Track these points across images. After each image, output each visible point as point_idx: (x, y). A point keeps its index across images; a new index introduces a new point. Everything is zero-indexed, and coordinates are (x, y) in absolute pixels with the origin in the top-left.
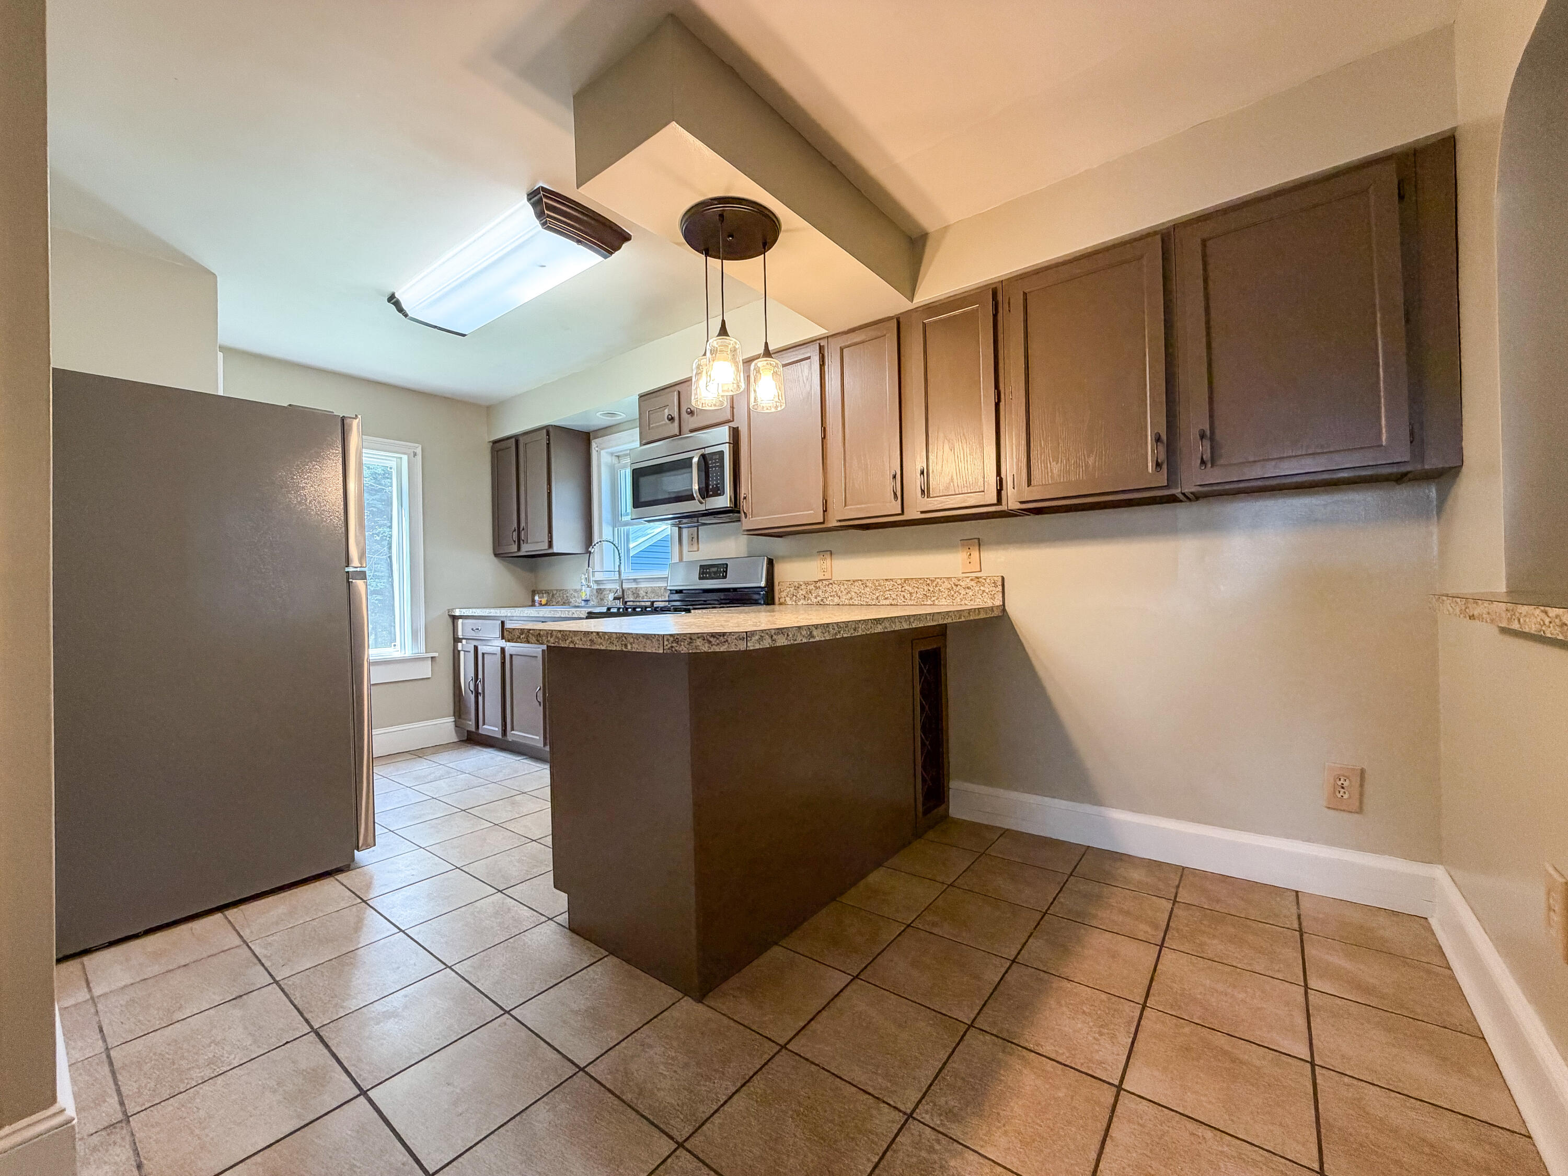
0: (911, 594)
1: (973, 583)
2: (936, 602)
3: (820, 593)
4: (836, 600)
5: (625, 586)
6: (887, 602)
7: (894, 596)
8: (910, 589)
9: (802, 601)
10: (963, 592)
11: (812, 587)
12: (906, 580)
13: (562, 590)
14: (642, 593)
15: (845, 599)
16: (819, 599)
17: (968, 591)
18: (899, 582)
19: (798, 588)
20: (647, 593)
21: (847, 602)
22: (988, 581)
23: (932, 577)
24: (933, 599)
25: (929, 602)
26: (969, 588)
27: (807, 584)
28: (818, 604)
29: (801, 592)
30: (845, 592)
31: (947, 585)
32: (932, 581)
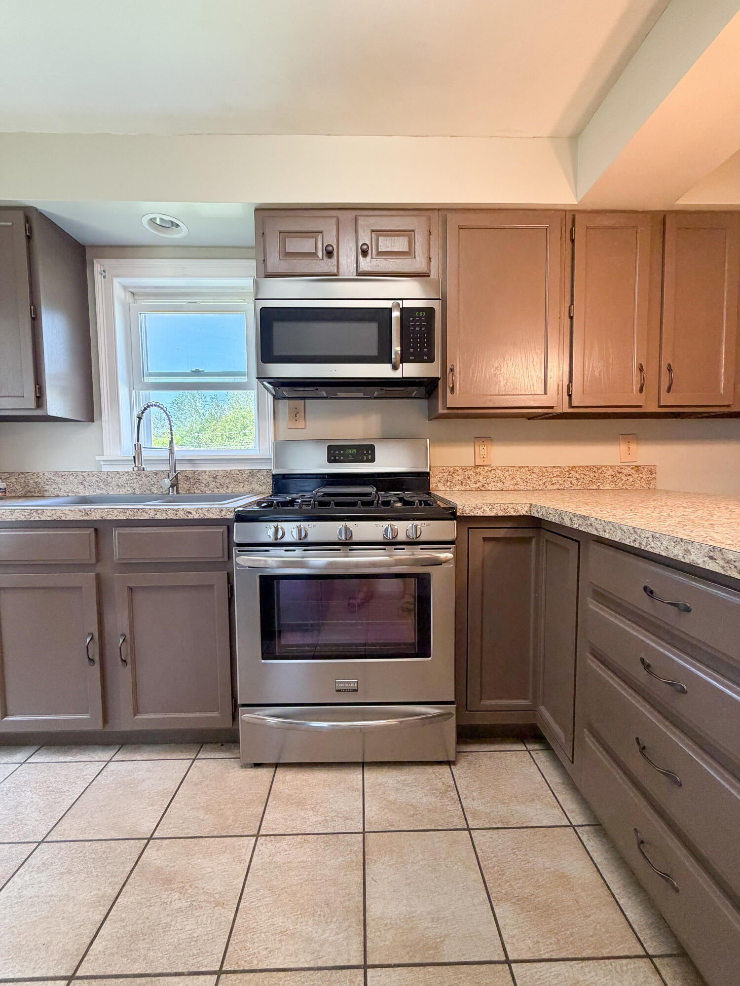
0: (577, 479)
1: (633, 471)
2: (601, 487)
3: (481, 479)
4: (500, 485)
5: (178, 469)
6: (555, 487)
7: (561, 482)
8: (577, 475)
9: (459, 487)
10: (624, 478)
11: (471, 473)
12: (573, 467)
13: (22, 473)
14: (205, 478)
15: (509, 484)
16: (479, 484)
17: (629, 477)
18: (567, 469)
19: (453, 473)
20: (215, 478)
21: (511, 487)
22: (646, 469)
23: (598, 464)
24: (599, 484)
25: (595, 487)
26: (630, 475)
27: (464, 469)
28: (478, 489)
29: (458, 478)
30: (509, 478)
31: (611, 472)
32: (598, 469)
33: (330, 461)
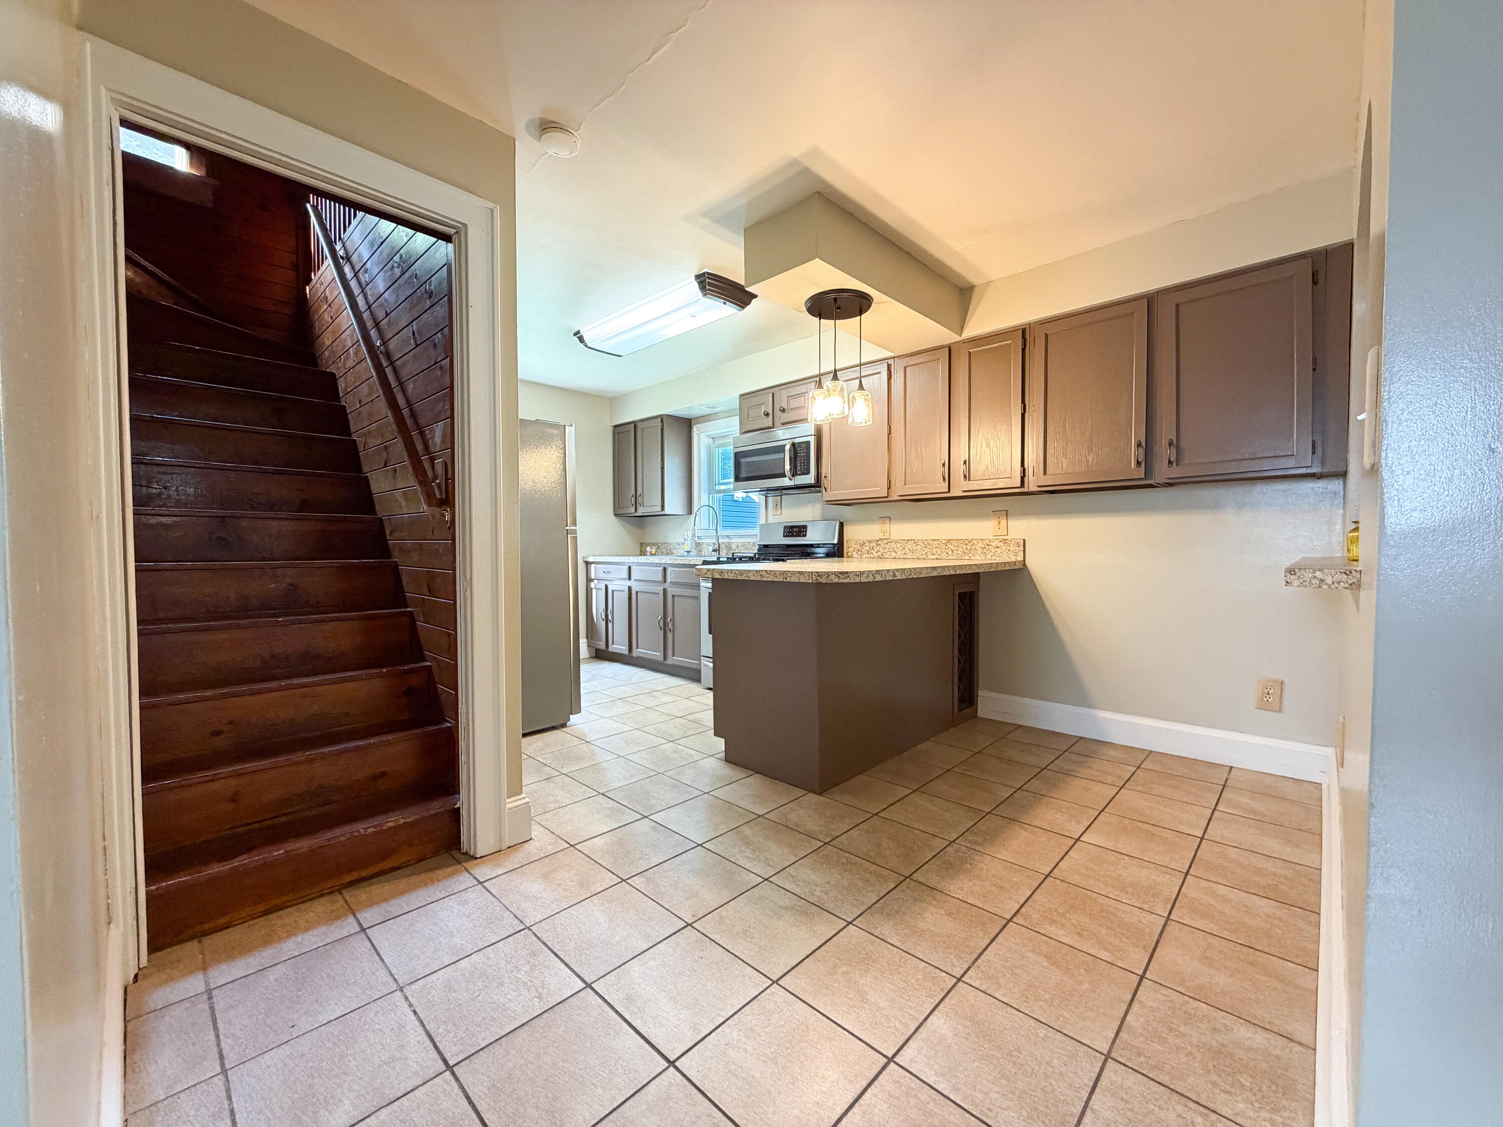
0: (952, 551)
1: (1001, 544)
2: (972, 558)
3: (881, 549)
4: (893, 554)
5: (720, 541)
6: (934, 557)
7: (939, 552)
8: (952, 548)
9: (866, 555)
10: (993, 550)
11: (874, 544)
12: (950, 540)
13: (666, 543)
14: (734, 547)
15: (900, 554)
16: (879, 553)
17: (997, 549)
18: (944, 542)
19: (863, 544)
20: (738, 547)
21: (902, 556)
22: (1013, 542)
23: (970, 538)
24: (970, 555)
25: (967, 557)
26: (998, 547)
27: (870, 542)
28: (879, 557)
29: (865, 548)
30: (900, 549)
31: (981, 545)
32: (970, 542)
33: (784, 536)
